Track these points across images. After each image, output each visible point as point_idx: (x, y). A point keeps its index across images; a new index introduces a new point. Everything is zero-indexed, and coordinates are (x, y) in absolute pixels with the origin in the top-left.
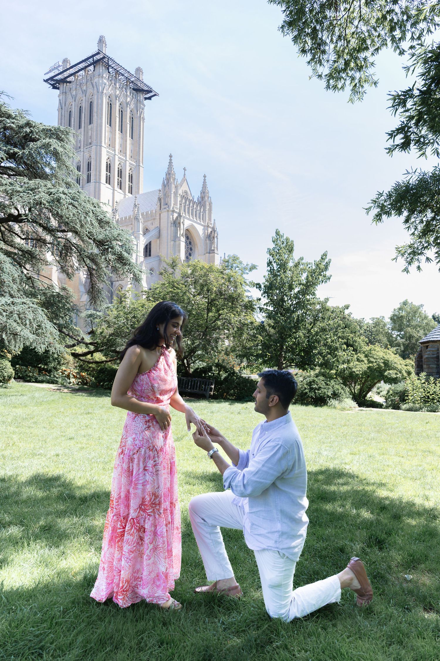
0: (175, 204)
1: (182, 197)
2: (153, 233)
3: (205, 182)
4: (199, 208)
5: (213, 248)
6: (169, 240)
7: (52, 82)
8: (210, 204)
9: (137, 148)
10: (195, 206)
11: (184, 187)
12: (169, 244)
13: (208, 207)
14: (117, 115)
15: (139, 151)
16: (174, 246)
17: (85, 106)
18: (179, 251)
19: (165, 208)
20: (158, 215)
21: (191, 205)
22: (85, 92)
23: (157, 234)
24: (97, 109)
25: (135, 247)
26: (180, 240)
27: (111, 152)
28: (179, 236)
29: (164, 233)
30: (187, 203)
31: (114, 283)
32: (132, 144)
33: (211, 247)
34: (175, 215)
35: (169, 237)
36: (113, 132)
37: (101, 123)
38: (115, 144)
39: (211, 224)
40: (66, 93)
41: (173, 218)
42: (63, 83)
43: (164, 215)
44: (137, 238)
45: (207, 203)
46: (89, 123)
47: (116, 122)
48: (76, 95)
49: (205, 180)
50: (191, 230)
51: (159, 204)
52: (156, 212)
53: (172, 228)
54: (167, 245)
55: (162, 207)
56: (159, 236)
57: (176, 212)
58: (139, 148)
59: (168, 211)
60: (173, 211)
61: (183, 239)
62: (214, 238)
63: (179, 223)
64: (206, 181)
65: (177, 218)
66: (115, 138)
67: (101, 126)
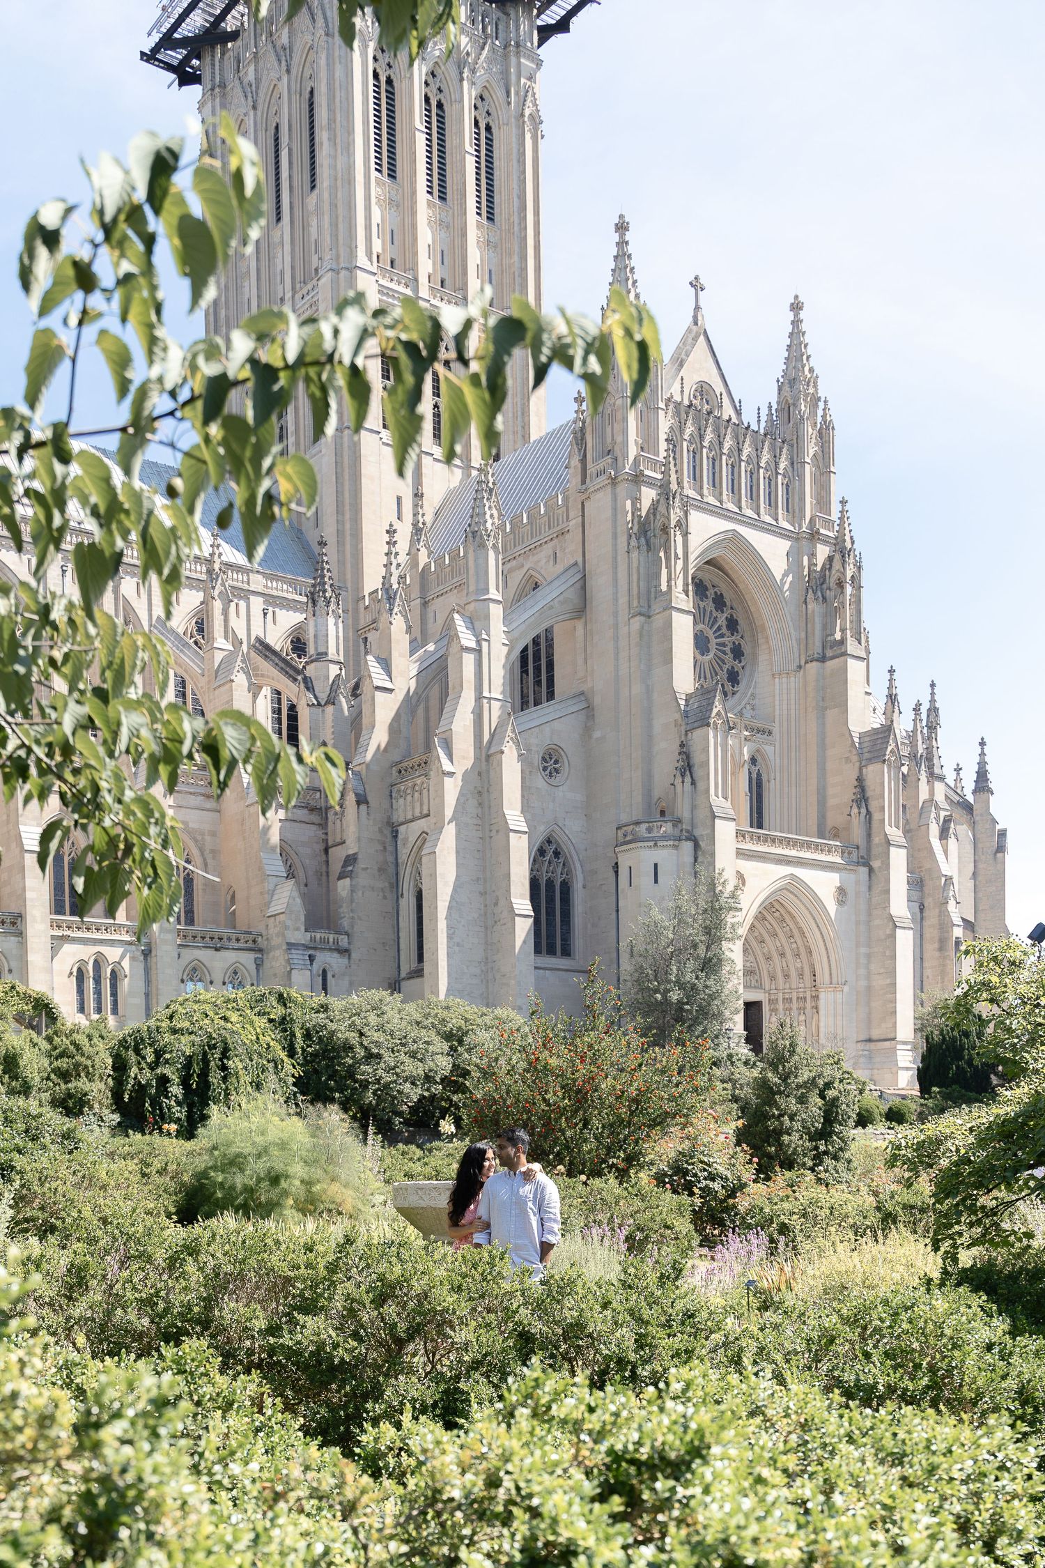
0: (648, 443)
1: (682, 411)
2: (555, 593)
3: (796, 333)
4: (766, 457)
5: (838, 636)
6: (623, 615)
7: (175, 56)
8: (825, 433)
9: (516, 258)
10: (747, 450)
11: (699, 369)
12: (623, 630)
13: (811, 449)
14: (419, 124)
15: (524, 269)
16: (644, 636)
17: (289, 113)
18: (668, 657)
19: (601, 473)
20: (575, 513)
21: (728, 443)
22: (284, 54)
23: (572, 595)
24: (331, 109)
25: (469, 660)
26: (669, 607)
27: (401, 289)
28: (664, 587)
29: (601, 586)
30: (709, 436)
31: (402, 829)
32: (489, 244)
33: (828, 629)
34: (648, 495)
35: (623, 600)
36: (402, 206)
37: (350, 167)
38: (415, 254)
39: (828, 524)
40: (223, 85)
41: (636, 509)
42: (213, 47)
43: (600, 504)
44: (478, 623)
45: (810, 431)
46: (307, 186)
47: (413, 154)
48: (258, 80)
49: (796, 322)
50: (732, 561)
51: (575, 461)
52: (566, 499)
53: (635, 555)
54: (616, 638)
55: (592, 469)
56: (581, 608)
57: (651, 483)
58: (524, 258)
59: (614, 481)
60: (638, 479)
61: (683, 599)
62: (840, 584)
63: (665, 529)
64: (804, 327)
65: (654, 507)
66: (414, 226)
67: (350, 182)
